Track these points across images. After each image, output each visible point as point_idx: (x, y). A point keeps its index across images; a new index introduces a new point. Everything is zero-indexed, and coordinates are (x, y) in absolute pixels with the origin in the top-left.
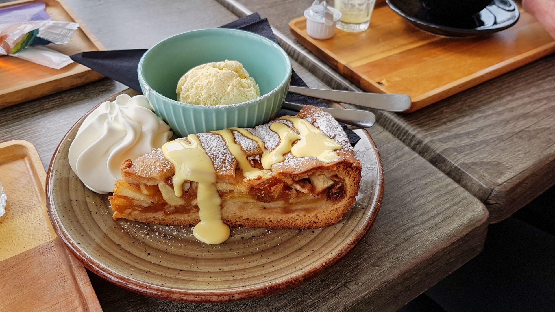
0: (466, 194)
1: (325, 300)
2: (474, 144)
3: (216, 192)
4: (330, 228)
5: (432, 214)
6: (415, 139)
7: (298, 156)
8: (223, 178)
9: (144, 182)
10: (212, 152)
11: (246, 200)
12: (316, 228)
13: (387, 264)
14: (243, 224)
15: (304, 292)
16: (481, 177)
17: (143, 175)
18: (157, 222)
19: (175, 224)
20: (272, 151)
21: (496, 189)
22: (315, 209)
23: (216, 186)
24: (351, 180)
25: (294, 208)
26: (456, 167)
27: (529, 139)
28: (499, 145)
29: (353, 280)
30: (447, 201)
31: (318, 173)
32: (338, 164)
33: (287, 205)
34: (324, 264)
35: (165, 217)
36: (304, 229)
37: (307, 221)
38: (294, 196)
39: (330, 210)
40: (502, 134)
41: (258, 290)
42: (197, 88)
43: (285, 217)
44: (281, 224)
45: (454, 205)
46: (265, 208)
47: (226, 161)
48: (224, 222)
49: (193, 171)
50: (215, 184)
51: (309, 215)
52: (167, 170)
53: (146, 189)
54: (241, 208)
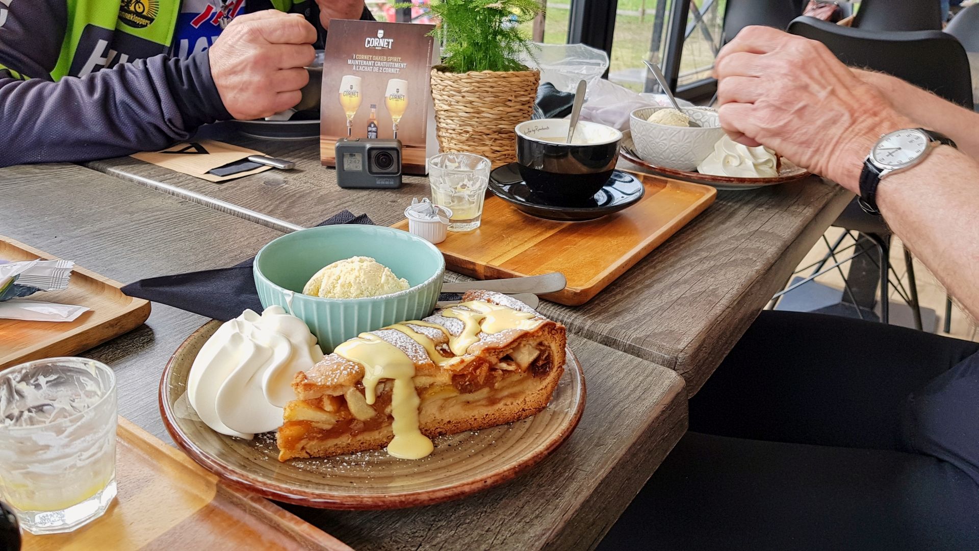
0: (653, 365)
1: (565, 487)
2: (638, 319)
3: (413, 389)
4: (541, 413)
5: (631, 388)
6: (574, 327)
7: (492, 333)
8: (423, 369)
9: (329, 392)
10: (400, 344)
11: (447, 395)
12: (527, 417)
13: (610, 442)
14: (443, 431)
15: (540, 486)
16: (660, 348)
17: (328, 384)
18: (339, 452)
19: (362, 449)
20: (459, 335)
21: (680, 355)
22: (522, 392)
23: (414, 381)
24: (558, 344)
25: (500, 395)
26: (630, 345)
27: (690, 304)
28: (663, 315)
29: (584, 463)
30: (638, 375)
31: (524, 343)
32: (542, 328)
33: (493, 393)
34: (561, 435)
35: (351, 440)
36: (513, 422)
37: (516, 410)
38: (499, 379)
39: (538, 389)
40: (661, 304)
41: (508, 470)
42: (342, 286)
43: (490, 410)
44: (487, 420)
45: (647, 377)
46: (468, 402)
47: (418, 351)
48: (422, 433)
49: (389, 365)
50: (413, 378)
51: (517, 401)
52: (356, 371)
53: (331, 404)
54: (442, 408)
